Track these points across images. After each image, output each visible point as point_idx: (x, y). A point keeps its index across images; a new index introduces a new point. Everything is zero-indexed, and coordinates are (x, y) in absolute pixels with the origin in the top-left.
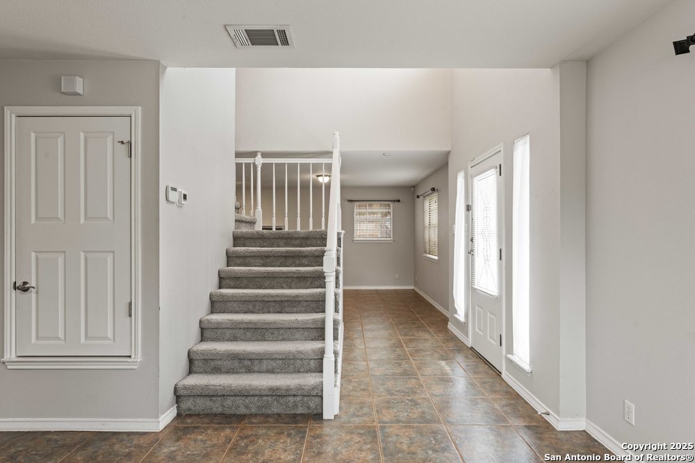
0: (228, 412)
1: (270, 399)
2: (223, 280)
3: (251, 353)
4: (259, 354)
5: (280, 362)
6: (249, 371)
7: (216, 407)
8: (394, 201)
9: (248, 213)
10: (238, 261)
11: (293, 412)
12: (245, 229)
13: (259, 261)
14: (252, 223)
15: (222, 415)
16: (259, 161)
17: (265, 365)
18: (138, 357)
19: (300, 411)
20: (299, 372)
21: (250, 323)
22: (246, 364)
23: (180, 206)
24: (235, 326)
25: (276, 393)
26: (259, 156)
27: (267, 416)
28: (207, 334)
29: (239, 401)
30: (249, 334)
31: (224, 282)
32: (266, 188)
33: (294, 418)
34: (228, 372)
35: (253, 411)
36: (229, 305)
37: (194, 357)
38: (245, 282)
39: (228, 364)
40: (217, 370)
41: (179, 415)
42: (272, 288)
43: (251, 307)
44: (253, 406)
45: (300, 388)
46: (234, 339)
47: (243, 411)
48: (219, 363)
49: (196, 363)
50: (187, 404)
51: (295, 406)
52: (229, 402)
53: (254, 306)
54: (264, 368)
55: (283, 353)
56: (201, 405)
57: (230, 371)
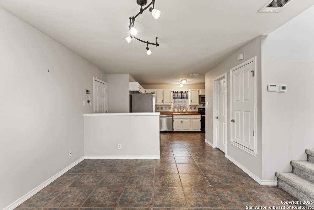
18: (256, 152)
23: (281, 92)
37: (293, 165)
41: (277, 186)
49: (295, 169)
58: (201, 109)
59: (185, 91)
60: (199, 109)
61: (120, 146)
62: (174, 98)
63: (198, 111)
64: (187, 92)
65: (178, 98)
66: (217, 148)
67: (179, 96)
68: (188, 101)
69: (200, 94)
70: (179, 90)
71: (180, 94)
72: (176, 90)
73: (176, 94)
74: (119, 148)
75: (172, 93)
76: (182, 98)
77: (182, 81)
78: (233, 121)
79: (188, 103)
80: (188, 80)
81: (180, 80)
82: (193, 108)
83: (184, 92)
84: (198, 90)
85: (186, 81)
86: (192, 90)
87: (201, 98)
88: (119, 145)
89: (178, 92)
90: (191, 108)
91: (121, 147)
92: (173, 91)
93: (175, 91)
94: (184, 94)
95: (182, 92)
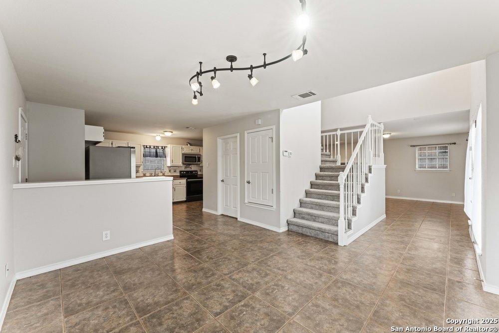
0: (304, 233)
1: (318, 232)
2: (313, 185)
3: (315, 214)
4: (318, 215)
5: (326, 220)
6: (314, 221)
7: (300, 231)
8: (451, 144)
9: (334, 157)
10: (320, 178)
11: (327, 239)
12: (328, 165)
13: (329, 178)
14: (335, 162)
15: (302, 234)
16: (339, 133)
17: (320, 220)
18: (275, 207)
19: (330, 240)
20: (334, 225)
21: (317, 202)
22: (314, 218)
23: (289, 157)
24: (312, 203)
25: (320, 230)
26: (339, 130)
27: (318, 238)
28: (302, 204)
29: (308, 230)
30: (317, 207)
31: (313, 186)
32: (342, 144)
33: (327, 242)
34: (307, 220)
35: (313, 235)
36: (313, 195)
37: (296, 212)
38: (321, 186)
39: (307, 216)
40: (303, 218)
41: (288, 230)
42: (332, 190)
43: (321, 197)
44: (313, 233)
45: (330, 230)
46: (312, 208)
47: (309, 234)
48: (304, 215)
49: (296, 214)
50: (291, 227)
51: (328, 237)
52: (304, 230)
53: (322, 197)
54: (320, 221)
55: (327, 216)
56: (295, 228)
57: (307, 219)
58: (183, 171)
59: (162, 147)
60: (181, 172)
61: (106, 234)
62: (145, 156)
63: (179, 174)
64: (164, 148)
65: (152, 157)
66: (222, 215)
67: (152, 154)
68: (166, 160)
69: (183, 152)
70: (152, 144)
71: (154, 150)
72: (148, 145)
73: (147, 150)
74: (104, 239)
75: (143, 148)
76: (157, 156)
77: (165, 133)
78: (249, 182)
79: (166, 164)
80: (174, 132)
81: (162, 131)
82: (172, 171)
83: (160, 148)
84: (180, 146)
85: (171, 133)
86: (173, 145)
87: (185, 157)
88: (104, 233)
89: (151, 147)
90: (170, 171)
91: (109, 235)
92: (144, 146)
93: (146, 146)
94: (160, 151)
95: (156, 148)
